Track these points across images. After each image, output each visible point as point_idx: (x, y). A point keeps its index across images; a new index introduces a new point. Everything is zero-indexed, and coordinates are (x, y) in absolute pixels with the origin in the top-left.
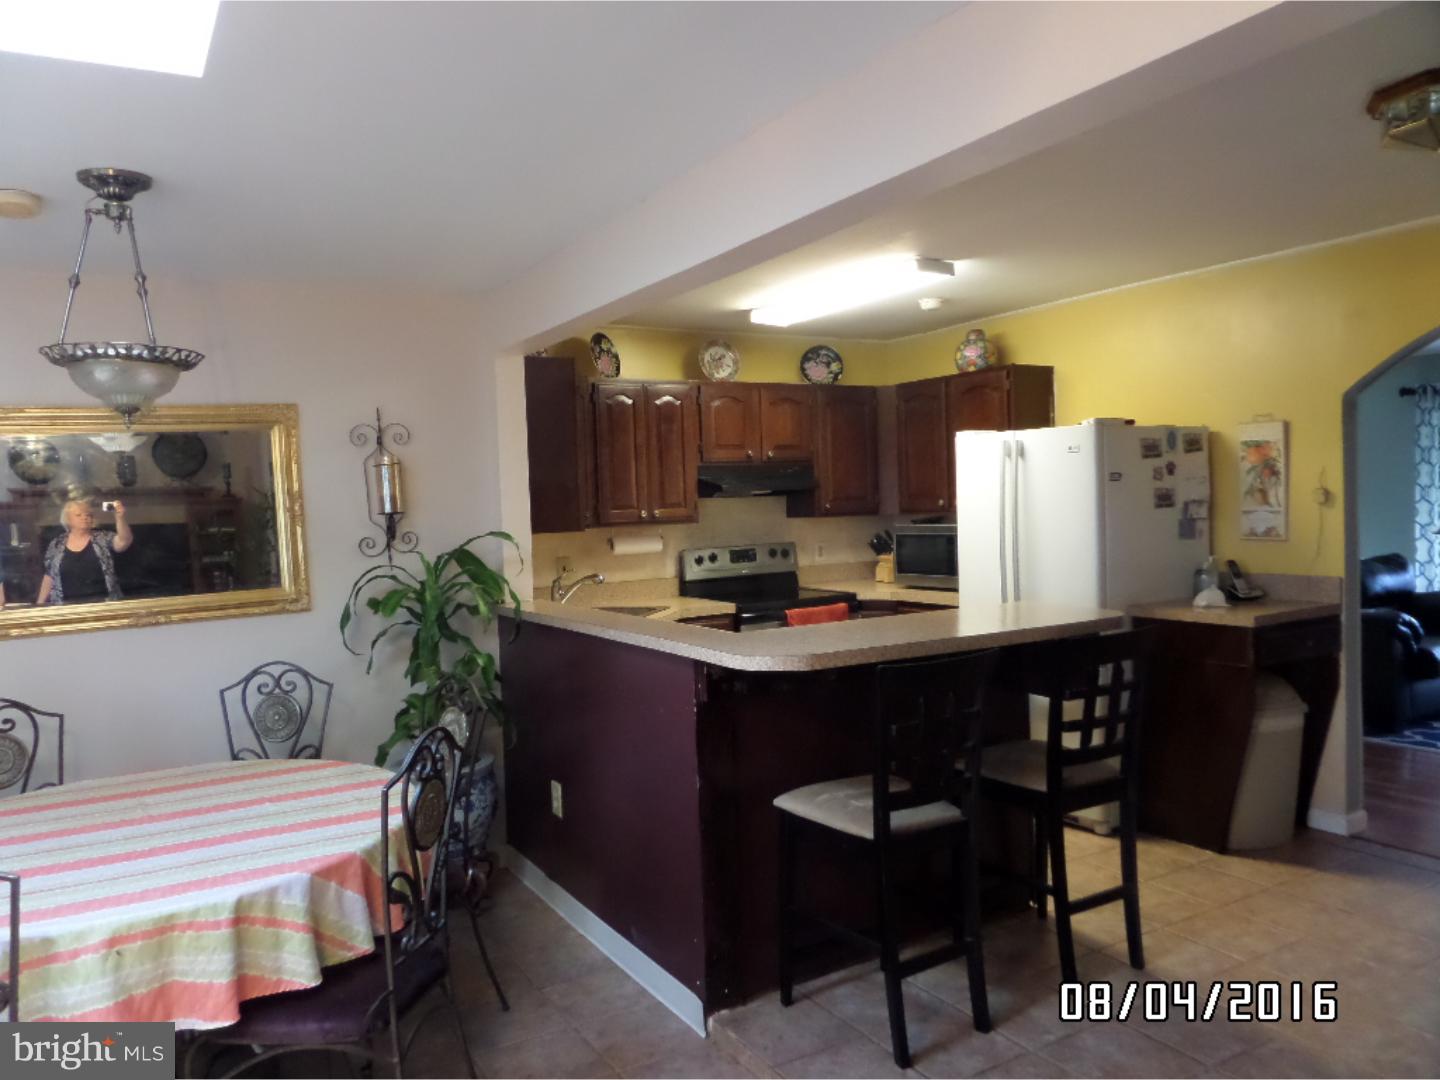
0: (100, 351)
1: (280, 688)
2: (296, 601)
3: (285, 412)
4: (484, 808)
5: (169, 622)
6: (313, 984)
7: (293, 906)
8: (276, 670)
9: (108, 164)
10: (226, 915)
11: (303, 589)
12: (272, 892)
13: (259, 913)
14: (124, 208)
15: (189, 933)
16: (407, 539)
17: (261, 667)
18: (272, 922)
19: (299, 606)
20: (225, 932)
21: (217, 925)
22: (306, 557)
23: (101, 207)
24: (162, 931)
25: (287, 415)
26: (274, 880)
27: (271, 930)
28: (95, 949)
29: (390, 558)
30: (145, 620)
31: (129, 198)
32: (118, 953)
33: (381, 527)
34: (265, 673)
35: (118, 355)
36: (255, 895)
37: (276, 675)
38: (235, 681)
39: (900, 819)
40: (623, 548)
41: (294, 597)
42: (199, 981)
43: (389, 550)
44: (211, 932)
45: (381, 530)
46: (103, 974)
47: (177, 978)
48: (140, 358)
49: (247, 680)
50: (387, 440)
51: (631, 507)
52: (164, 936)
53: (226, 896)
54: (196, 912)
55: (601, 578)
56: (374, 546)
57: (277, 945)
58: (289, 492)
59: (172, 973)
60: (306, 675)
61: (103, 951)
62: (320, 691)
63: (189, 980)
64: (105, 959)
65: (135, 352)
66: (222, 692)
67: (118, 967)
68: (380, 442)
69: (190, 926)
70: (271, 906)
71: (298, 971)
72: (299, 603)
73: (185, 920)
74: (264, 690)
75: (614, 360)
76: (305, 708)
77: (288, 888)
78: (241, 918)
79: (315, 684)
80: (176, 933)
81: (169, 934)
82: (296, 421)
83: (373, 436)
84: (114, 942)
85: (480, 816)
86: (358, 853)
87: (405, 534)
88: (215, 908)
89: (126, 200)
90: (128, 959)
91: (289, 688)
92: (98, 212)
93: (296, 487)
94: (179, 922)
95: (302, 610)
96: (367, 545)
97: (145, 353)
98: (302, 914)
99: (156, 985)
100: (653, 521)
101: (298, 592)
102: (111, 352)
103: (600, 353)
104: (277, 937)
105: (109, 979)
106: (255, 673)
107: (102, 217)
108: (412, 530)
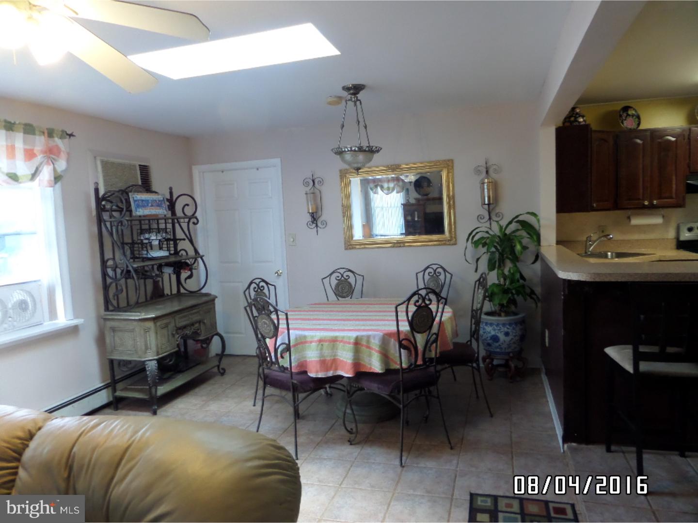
0: (343, 150)
1: (436, 274)
2: (450, 240)
3: (448, 163)
4: (515, 336)
5: (404, 246)
6: (380, 372)
7: (375, 343)
8: (435, 267)
9: (349, 84)
10: (352, 341)
11: (453, 236)
12: (368, 337)
13: (364, 343)
14: (357, 97)
15: (341, 344)
16: (498, 216)
17: (429, 266)
18: (368, 347)
19: (452, 242)
20: (351, 346)
21: (349, 343)
22: (455, 222)
23: (350, 98)
24: (334, 341)
25: (449, 164)
26: (370, 333)
27: (368, 350)
28: (316, 342)
29: (490, 224)
30: (396, 245)
31: (357, 93)
32: (322, 345)
33: (486, 209)
34: (431, 268)
35: (348, 151)
36: (362, 336)
37: (435, 269)
38: (421, 270)
39: (644, 366)
40: (636, 221)
41: (449, 239)
42: (344, 360)
43: (490, 221)
44: (347, 345)
45: (486, 211)
46: (317, 350)
47: (339, 358)
48: (355, 151)
49: (425, 270)
50: (491, 171)
51: (639, 199)
52: (335, 343)
53: (354, 335)
54: (343, 337)
55: (611, 236)
56: (484, 218)
57: (370, 356)
58: (448, 196)
59: (337, 355)
60: (445, 270)
61: (318, 343)
62: (448, 276)
63: (341, 359)
64: (318, 345)
65: (353, 149)
66: (417, 274)
67: (321, 349)
68: (487, 172)
69: (341, 341)
70: (368, 341)
71: (376, 366)
72: (452, 241)
73: (341, 339)
74: (430, 274)
75: (637, 119)
76: (443, 282)
77: (374, 337)
78: (357, 343)
79: (447, 273)
80: (338, 343)
81: (336, 343)
82: (453, 167)
83: (485, 170)
84: (320, 341)
85: (512, 339)
86: (404, 331)
87: (498, 213)
88: (349, 337)
89: (357, 94)
90: (325, 347)
91: (438, 275)
92: (349, 100)
93: (451, 194)
94: (339, 339)
95: (453, 245)
96: (481, 218)
97: (357, 149)
98: (378, 347)
99: (332, 358)
100: (652, 207)
101: (451, 237)
102: (346, 150)
103: (626, 117)
104: (370, 352)
105: (319, 352)
106: (428, 267)
107: (350, 102)
108: (500, 211)
